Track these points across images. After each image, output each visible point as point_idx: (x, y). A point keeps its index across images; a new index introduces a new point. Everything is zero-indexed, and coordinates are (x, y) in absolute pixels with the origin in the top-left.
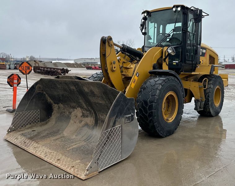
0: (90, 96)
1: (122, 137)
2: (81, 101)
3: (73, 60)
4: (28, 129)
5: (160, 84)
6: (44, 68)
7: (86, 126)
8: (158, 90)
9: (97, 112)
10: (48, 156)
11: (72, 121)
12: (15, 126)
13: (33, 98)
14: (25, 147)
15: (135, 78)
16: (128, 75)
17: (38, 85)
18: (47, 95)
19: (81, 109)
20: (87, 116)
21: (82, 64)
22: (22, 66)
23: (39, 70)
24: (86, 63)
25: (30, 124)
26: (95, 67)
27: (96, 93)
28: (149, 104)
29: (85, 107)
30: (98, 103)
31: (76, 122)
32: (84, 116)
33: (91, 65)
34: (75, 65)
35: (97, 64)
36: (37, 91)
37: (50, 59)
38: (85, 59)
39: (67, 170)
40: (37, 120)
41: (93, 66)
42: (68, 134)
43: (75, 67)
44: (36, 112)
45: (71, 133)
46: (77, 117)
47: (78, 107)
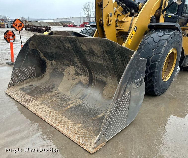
0: (88, 55)
1: (129, 104)
2: (75, 59)
3: (52, 20)
4: (26, 83)
5: (166, 40)
6: (32, 26)
7: (80, 84)
8: (163, 47)
9: (92, 72)
10: (49, 116)
11: (65, 78)
12: (14, 81)
13: (28, 55)
14: (25, 104)
15: (132, 33)
16: (123, 30)
17: (31, 42)
18: (40, 52)
19: (75, 67)
20: (81, 75)
21: (60, 23)
22: (15, 23)
23: (29, 28)
24: (63, 22)
25: (28, 79)
26: (70, 25)
27: (96, 52)
28: (151, 63)
29: (80, 66)
30: (96, 63)
31: (70, 79)
32: (77, 73)
33: (67, 23)
34: (55, 24)
35: (71, 23)
36: (31, 47)
37: (35, 19)
38: (62, 19)
39: (70, 136)
40: (33, 75)
41: (68, 25)
42: (62, 90)
43: (55, 26)
44: (31, 68)
45: (65, 89)
46: (70, 74)
47: (71, 65)
